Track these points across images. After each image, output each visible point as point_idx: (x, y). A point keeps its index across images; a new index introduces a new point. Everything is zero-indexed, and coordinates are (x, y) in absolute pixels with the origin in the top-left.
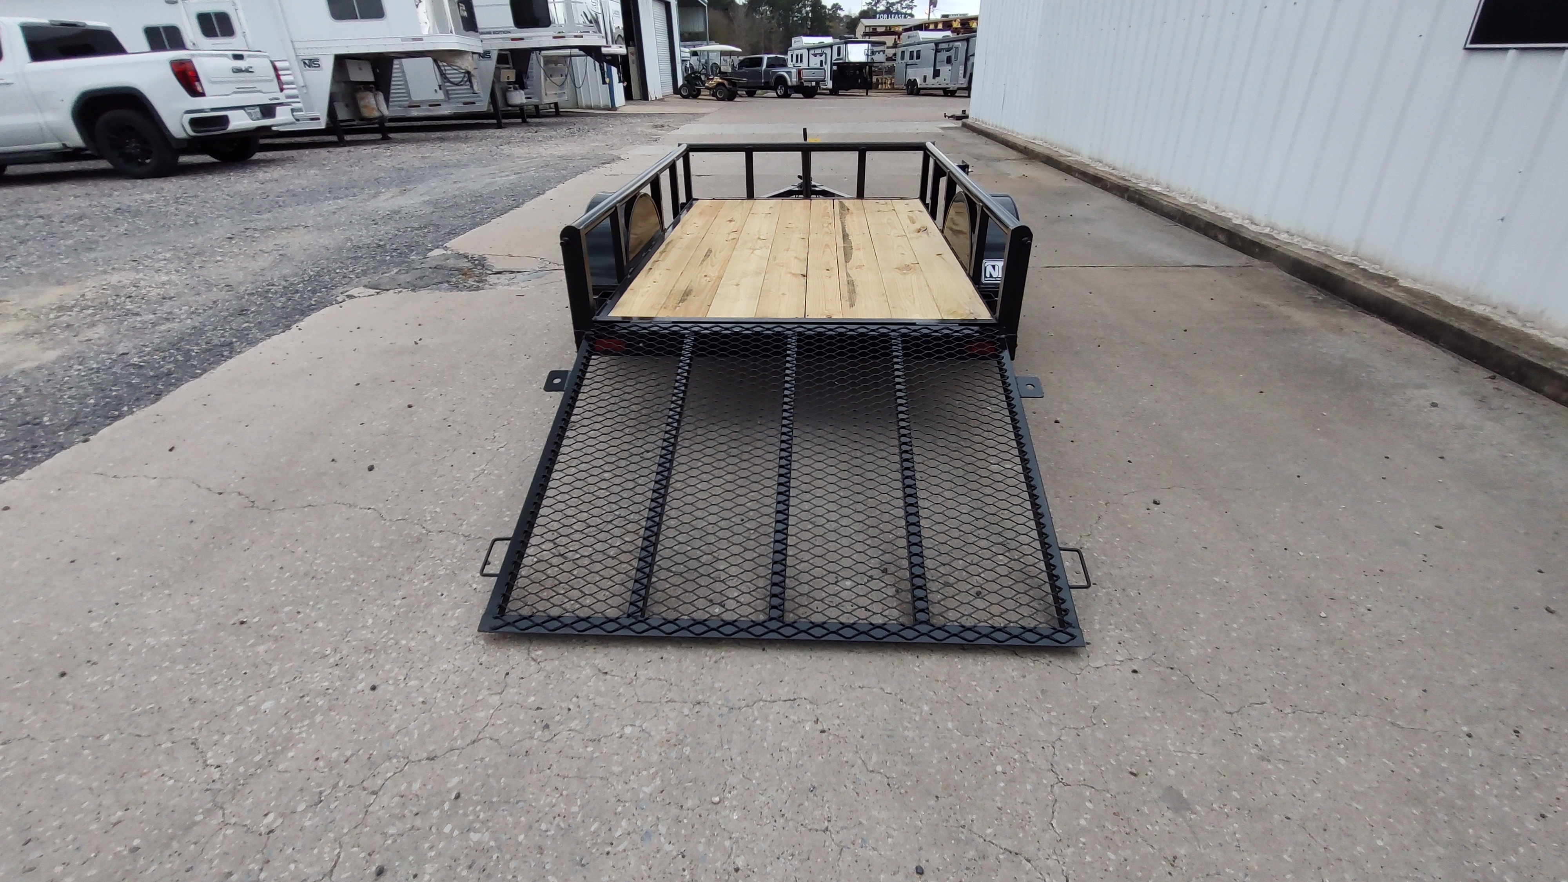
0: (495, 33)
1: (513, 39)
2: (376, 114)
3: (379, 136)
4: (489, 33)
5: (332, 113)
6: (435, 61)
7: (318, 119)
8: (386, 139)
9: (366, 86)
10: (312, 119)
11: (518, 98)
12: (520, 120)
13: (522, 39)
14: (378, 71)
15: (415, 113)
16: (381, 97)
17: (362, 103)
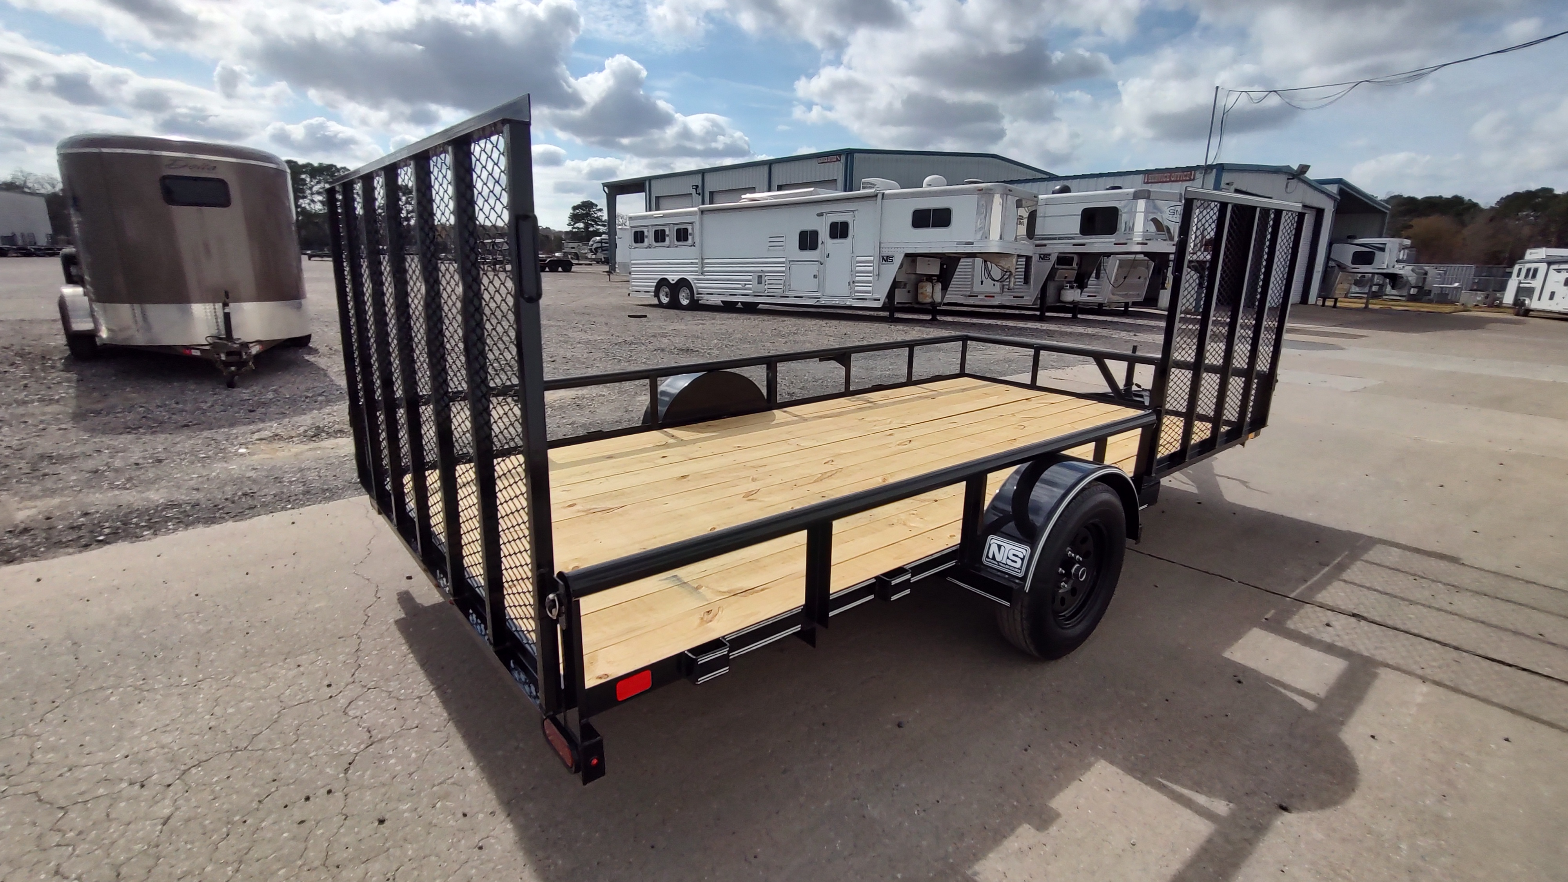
0: (1060, 239)
1: (1074, 245)
2: (929, 300)
3: (929, 317)
4: (1055, 239)
5: (891, 295)
6: (985, 261)
7: (879, 300)
8: (934, 319)
9: (929, 278)
10: (875, 300)
11: (1071, 295)
12: (1070, 315)
13: (1084, 245)
14: (945, 267)
15: (971, 301)
16: (939, 286)
17: (920, 291)
